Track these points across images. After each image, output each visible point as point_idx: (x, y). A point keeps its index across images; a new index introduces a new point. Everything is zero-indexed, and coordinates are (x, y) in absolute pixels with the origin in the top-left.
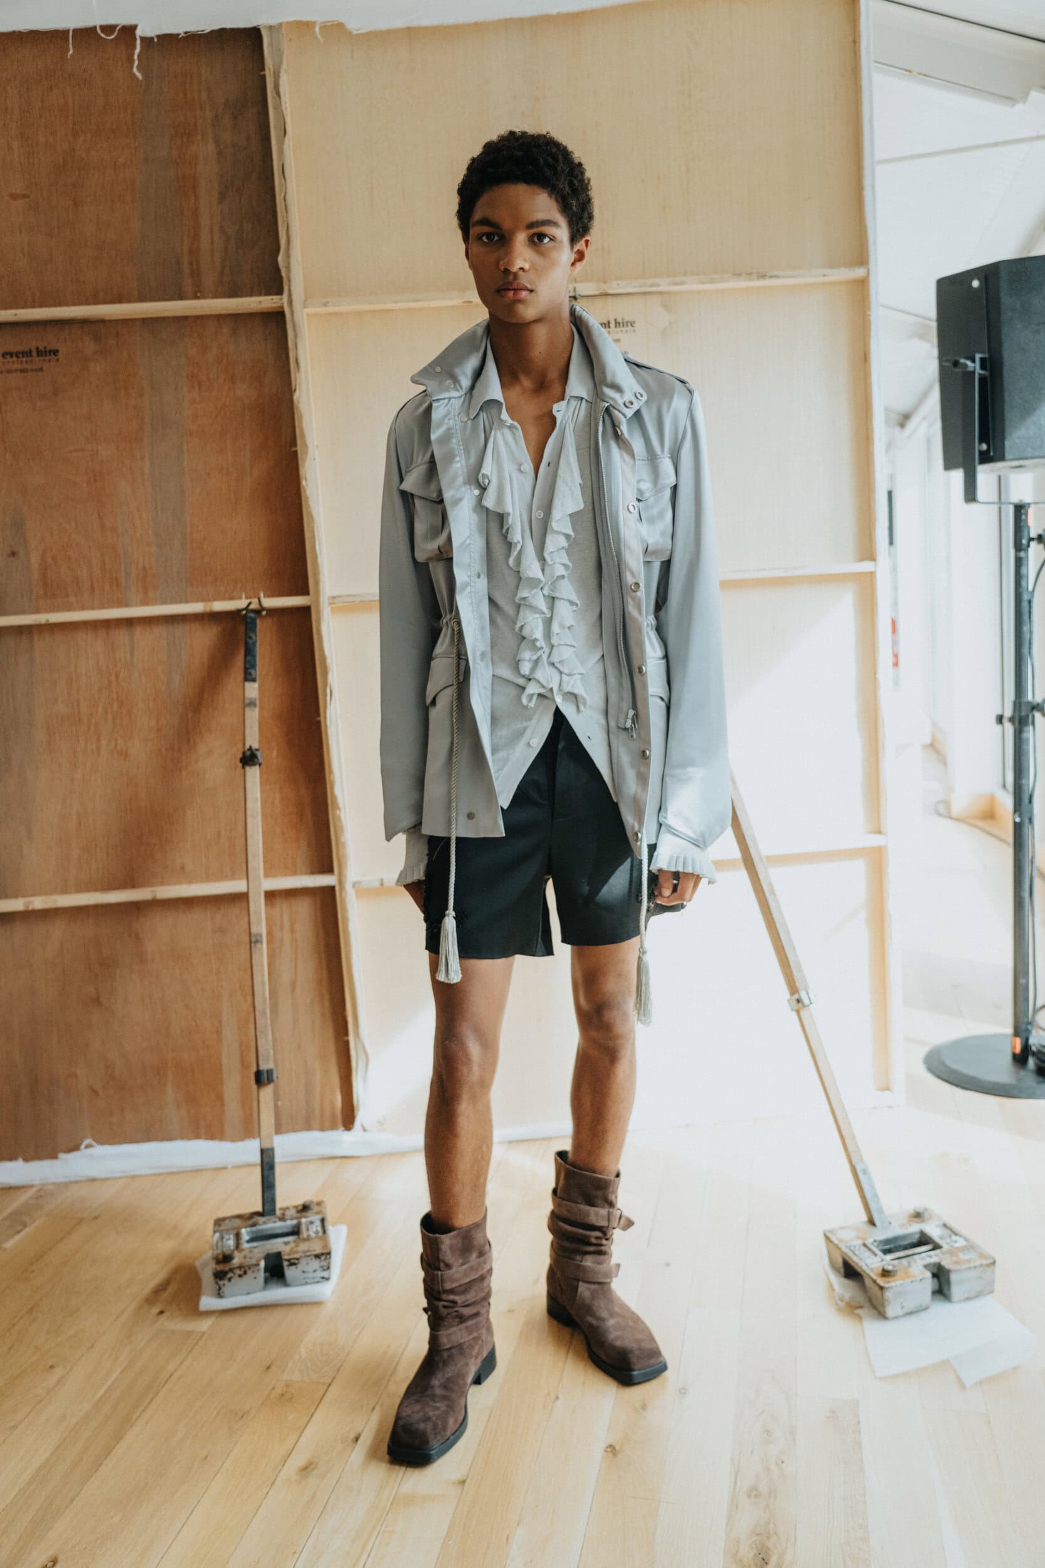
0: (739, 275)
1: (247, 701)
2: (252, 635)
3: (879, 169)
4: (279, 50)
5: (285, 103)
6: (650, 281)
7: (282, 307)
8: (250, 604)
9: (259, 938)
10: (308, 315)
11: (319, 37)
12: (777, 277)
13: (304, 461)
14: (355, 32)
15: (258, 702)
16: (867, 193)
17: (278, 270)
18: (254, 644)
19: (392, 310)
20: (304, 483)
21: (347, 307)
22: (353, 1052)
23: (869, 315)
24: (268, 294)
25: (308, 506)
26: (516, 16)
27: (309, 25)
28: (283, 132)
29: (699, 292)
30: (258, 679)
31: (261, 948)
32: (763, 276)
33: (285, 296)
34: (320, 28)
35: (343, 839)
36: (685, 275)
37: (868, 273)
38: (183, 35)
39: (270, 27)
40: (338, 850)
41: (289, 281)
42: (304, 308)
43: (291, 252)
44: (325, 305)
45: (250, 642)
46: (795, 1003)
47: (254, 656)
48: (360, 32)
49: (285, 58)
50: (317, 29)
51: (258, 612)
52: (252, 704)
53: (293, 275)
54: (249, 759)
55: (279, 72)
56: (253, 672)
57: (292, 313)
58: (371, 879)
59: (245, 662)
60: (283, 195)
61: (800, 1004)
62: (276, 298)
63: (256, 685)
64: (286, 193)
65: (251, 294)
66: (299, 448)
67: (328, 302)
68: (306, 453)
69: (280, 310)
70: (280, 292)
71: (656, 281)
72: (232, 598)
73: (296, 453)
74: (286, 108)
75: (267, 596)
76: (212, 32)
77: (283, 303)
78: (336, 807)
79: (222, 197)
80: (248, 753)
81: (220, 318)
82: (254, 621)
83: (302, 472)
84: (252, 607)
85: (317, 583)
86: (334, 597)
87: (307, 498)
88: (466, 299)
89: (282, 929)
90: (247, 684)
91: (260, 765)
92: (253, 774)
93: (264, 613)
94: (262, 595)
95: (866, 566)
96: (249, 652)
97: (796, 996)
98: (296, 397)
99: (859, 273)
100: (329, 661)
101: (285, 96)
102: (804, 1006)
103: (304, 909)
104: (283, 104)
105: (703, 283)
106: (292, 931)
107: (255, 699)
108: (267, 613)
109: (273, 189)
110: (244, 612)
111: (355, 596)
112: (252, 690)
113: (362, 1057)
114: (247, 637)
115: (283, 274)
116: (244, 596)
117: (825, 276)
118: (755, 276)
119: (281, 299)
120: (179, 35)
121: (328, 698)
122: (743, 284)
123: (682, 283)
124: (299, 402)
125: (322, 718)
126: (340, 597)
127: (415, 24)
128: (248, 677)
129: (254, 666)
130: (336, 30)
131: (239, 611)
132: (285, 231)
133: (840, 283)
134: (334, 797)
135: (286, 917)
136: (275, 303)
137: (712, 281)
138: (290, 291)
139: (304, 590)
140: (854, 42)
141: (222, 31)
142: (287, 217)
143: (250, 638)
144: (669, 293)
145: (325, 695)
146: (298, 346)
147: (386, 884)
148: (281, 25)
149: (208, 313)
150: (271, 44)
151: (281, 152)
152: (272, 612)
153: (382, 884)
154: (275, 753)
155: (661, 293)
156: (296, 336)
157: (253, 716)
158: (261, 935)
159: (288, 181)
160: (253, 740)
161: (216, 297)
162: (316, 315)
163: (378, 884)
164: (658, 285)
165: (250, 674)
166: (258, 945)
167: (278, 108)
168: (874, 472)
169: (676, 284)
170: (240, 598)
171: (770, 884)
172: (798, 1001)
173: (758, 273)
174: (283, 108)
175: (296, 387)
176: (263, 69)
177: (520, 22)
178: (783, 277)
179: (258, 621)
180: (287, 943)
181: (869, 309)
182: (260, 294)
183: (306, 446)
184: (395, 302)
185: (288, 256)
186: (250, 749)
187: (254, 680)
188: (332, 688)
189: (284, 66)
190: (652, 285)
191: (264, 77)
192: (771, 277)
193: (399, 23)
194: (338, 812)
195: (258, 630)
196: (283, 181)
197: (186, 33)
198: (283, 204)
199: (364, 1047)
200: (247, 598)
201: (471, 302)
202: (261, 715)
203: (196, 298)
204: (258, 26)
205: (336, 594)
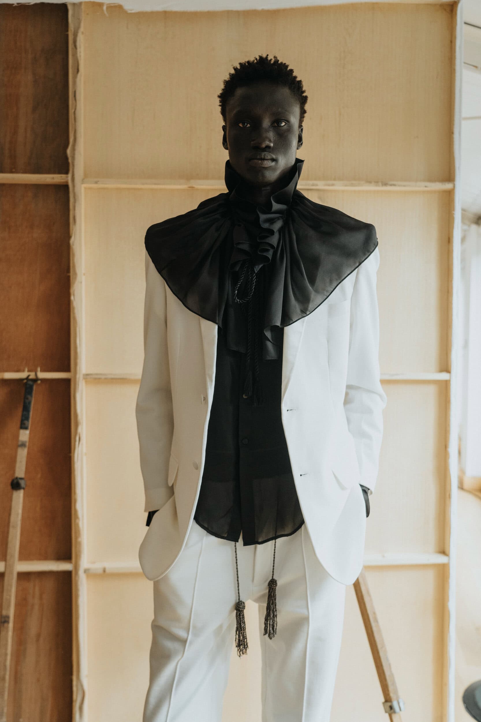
0: (370, 182)
1: (20, 443)
2: (29, 397)
3: (463, 123)
4: (79, 19)
5: (80, 52)
6: (311, 182)
7: (67, 182)
8: (29, 376)
9: (7, 619)
10: (85, 188)
11: (105, 12)
12: (394, 185)
13: (74, 283)
14: (129, 12)
15: (27, 444)
16: (456, 136)
17: (67, 158)
18: (30, 403)
19: (141, 189)
20: (72, 298)
21: (111, 185)
22: (74, 689)
23: (454, 214)
24: (60, 173)
25: (74, 313)
26: (235, 9)
27: (100, 5)
28: (76, 70)
29: (343, 191)
30: (29, 427)
31: (7, 628)
32: (386, 184)
33: (70, 175)
34: (107, 8)
35: (79, 540)
36: (335, 180)
37: (454, 187)
38: (16, 5)
39: (74, 4)
40: (76, 547)
41: (73, 165)
42: (82, 183)
43: (76, 147)
44: (96, 183)
45: (27, 401)
46: (388, 709)
47: (28, 411)
48: (133, 12)
49: (82, 25)
50: (105, 8)
51: (35, 380)
52: (23, 445)
53: (76, 162)
54: (16, 485)
55: (77, 32)
56: (26, 422)
57: (74, 186)
58: (98, 567)
59: (23, 416)
60: (73, 111)
61: (392, 711)
62: (64, 176)
63: (27, 432)
64: (75, 109)
65: (48, 172)
66: (71, 274)
67: (99, 181)
68: (75, 278)
69: (65, 184)
70: (67, 172)
71: (315, 182)
72: (18, 371)
73: (69, 277)
74: (80, 56)
75: (41, 371)
76: (36, 5)
77: (68, 180)
78: (77, 517)
79: (35, 109)
80: (15, 481)
81: (26, 186)
82: (31, 387)
83: (72, 291)
84: (31, 377)
85: (76, 364)
86: (87, 375)
87: (74, 308)
88: (190, 185)
89: (33, 597)
90: (22, 432)
91: (24, 489)
92: (19, 496)
93: (39, 382)
94: (39, 369)
95: (444, 376)
96: (26, 409)
97: (389, 704)
98: (72, 241)
99: (448, 186)
100: (79, 417)
101: (80, 47)
102: (395, 712)
103: (50, 584)
104: (78, 53)
105: (346, 186)
106: (41, 598)
107: (26, 442)
108: (41, 381)
109: (68, 106)
110: (25, 381)
111: (101, 374)
112: (24, 435)
113: (80, 693)
114: (25, 398)
115: (70, 160)
116: (26, 370)
117: (426, 187)
118: (380, 184)
119: (67, 177)
120: (13, 4)
121: (77, 443)
122: (372, 188)
123: (333, 185)
124: (73, 245)
125: (72, 454)
126: (91, 374)
127: (168, 9)
128: (23, 426)
129: (27, 418)
130: (118, 8)
131: (20, 380)
132: (73, 132)
133: (434, 192)
134: (76, 511)
135: (37, 589)
136: (62, 179)
137: (352, 185)
138: (73, 172)
139: (67, 368)
140: (451, 42)
141: (43, 4)
142: (75, 125)
143: (27, 399)
144: (324, 191)
145: (75, 441)
146: (77, 208)
147: (107, 571)
148: (81, 3)
149: (19, 182)
150: (73, 15)
151: (75, 83)
152: (44, 380)
153: (104, 571)
154: (39, 476)
155: (318, 190)
156: (75, 202)
157: (22, 454)
158: (8, 617)
159: (78, 102)
160: (20, 472)
161: (25, 172)
162: (90, 189)
163: (101, 571)
164: (317, 185)
165: (24, 424)
166: (6, 625)
167: (75, 55)
168: (452, 315)
169: (329, 185)
170: (24, 371)
171: (374, 613)
172: (391, 708)
173: (382, 182)
174: (78, 55)
175: (72, 234)
176: (67, 31)
177: (238, 13)
178: (399, 186)
179: (34, 387)
180: (36, 607)
181: (454, 210)
182: (54, 173)
183: (75, 274)
184: (143, 184)
185: (74, 149)
186: (17, 478)
187: (26, 428)
188: (81, 435)
189: (82, 29)
190: (313, 185)
191: (67, 36)
192: (391, 185)
193: (159, 8)
194: (77, 521)
195: (34, 392)
196: (74, 102)
197: (18, 4)
198: (73, 116)
199: (82, 686)
200: (29, 371)
201: (193, 187)
202: (28, 453)
203: (11, 172)
204: (66, 3)
205: (89, 372)
